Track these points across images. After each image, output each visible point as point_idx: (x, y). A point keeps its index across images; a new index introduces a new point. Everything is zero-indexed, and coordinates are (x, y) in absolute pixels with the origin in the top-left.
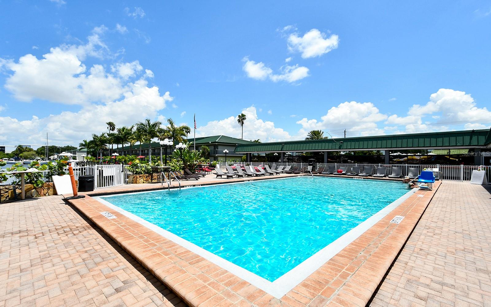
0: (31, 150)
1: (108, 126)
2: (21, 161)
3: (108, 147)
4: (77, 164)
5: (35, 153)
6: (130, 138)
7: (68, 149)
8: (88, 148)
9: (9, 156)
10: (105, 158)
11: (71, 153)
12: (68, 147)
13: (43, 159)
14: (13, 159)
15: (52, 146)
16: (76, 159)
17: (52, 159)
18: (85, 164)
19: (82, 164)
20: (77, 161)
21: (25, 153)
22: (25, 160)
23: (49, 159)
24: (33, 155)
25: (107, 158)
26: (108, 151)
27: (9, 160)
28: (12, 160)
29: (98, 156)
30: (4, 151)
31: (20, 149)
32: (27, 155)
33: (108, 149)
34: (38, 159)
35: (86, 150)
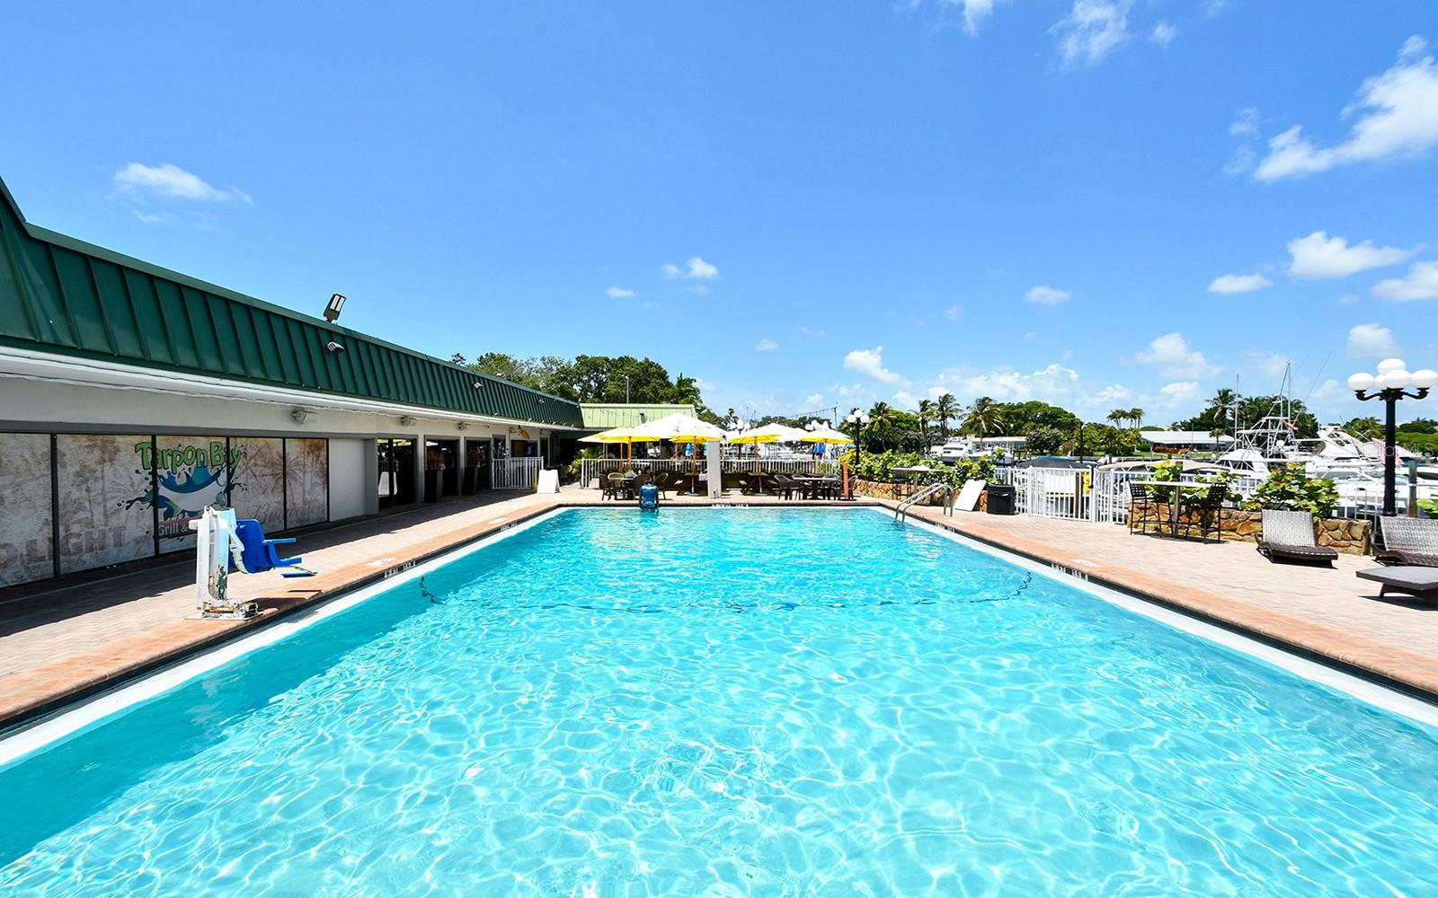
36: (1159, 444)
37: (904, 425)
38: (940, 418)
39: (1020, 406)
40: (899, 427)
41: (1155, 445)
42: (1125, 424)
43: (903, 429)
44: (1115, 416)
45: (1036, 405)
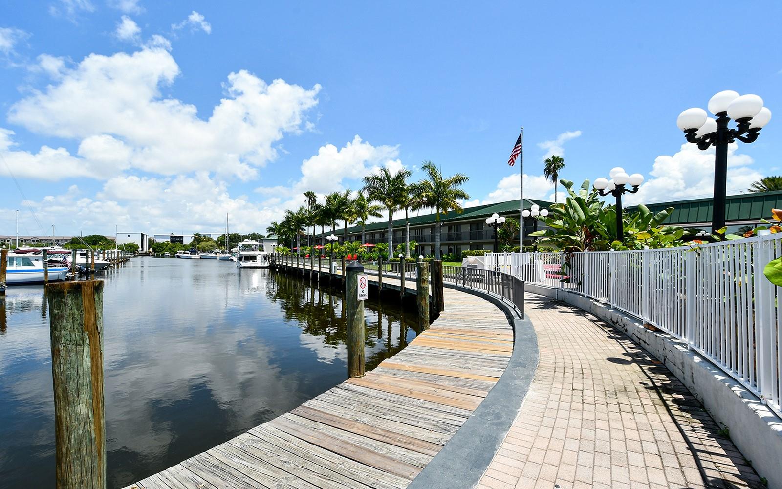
0: (209, 239)
1: (306, 199)
2: (198, 254)
3: (307, 232)
4: (265, 258)
5: (213, 244)
6: (347, 212)
7: (254, 237)
8: (280, 234)
9: (185, 248)
10: (303, 250)
11: (257, 241)
12: (254, 234)
13: (223, 252)
14: (188, 252)
15: (235, 234)
16: (263, 251)
17: (234, 252)
18: (276, 259)
19: (272, 258)
20: (265, 253)
21: (203, 244)
22: (202, 254)
23: (231, 252)
24: (212, 246)
25: (306, 249)
26: (307, 239)
27: (184, 253)
28: (188, 254)
29: (292, 247)
30: (182, 242)
31: (198, 238)
32: (205, 246)
33: (307, 235)
34: (217, 251)
35: (276, 237)
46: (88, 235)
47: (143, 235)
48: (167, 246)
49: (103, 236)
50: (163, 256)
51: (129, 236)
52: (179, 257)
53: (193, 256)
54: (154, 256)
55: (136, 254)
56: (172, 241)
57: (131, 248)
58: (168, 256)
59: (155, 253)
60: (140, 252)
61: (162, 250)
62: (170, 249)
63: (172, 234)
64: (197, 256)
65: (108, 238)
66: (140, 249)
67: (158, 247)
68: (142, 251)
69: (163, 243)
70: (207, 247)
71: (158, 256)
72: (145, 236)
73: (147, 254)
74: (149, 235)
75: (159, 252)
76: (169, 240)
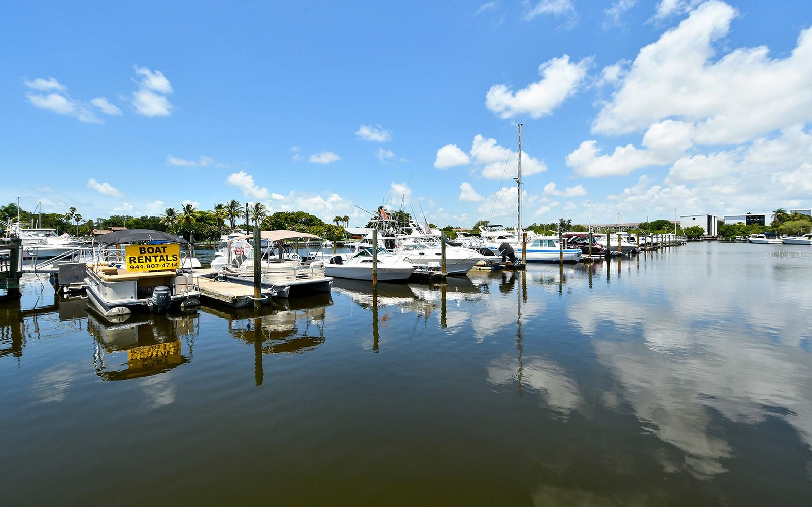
36: (354, 235)
37: (212, 222)
38: (230, 216)
39: (293, 214)
40: (208, 223)
41: (353, 235)
42: (341, 223)
43: (211, 224)
44: (338, 219)
45: (302, 214)
46: (654, 220)
47: (709, 217)
48: (739, 229)
49: (667, 221)
50: (733, 241)
51: (694, 219)
52: (750, 242)
53: (771, 241)
54: (723, 240)
55: (701, 239)
56: (748, 223)
57: (695, 232)
58: (740, 240)
59: (723, 237)
60: (705, 236)
61: (732, 233)
62: (743, 233)
63: (749, 213)
64: (777, 241)
65: (672, 222)
66: (706, 233)
67: (727, 230)
68: (709, 234)
69: (735, 225)
70: (795, 227)
71: (727, 241)
72: (713, 218)
73: (714, 239)
74: (718, 216)
75: (728, 236)
76: (744, 221)
